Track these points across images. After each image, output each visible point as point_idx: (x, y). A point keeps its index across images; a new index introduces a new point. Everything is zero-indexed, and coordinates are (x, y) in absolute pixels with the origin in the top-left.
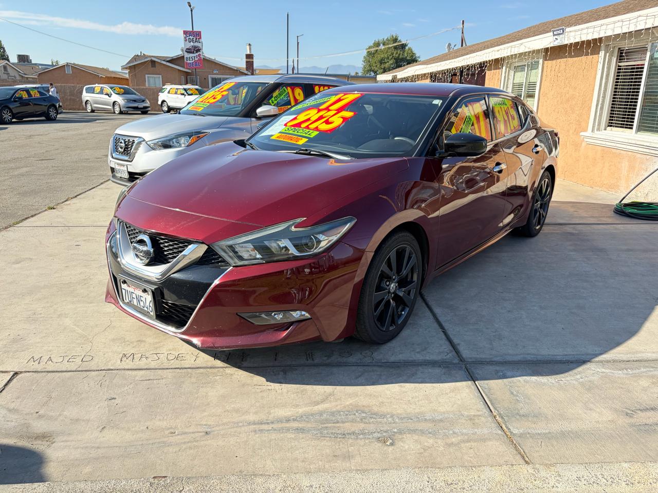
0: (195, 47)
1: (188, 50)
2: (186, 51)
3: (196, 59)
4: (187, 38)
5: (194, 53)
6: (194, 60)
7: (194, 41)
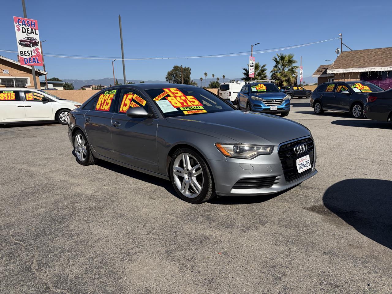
0: (31, 39)
1: (22, 43)
2: (20, 44)
3: (34, 54)
4: (21, 27)
5: (30, 47)
6: (31, 56)
7: (29, 32)
